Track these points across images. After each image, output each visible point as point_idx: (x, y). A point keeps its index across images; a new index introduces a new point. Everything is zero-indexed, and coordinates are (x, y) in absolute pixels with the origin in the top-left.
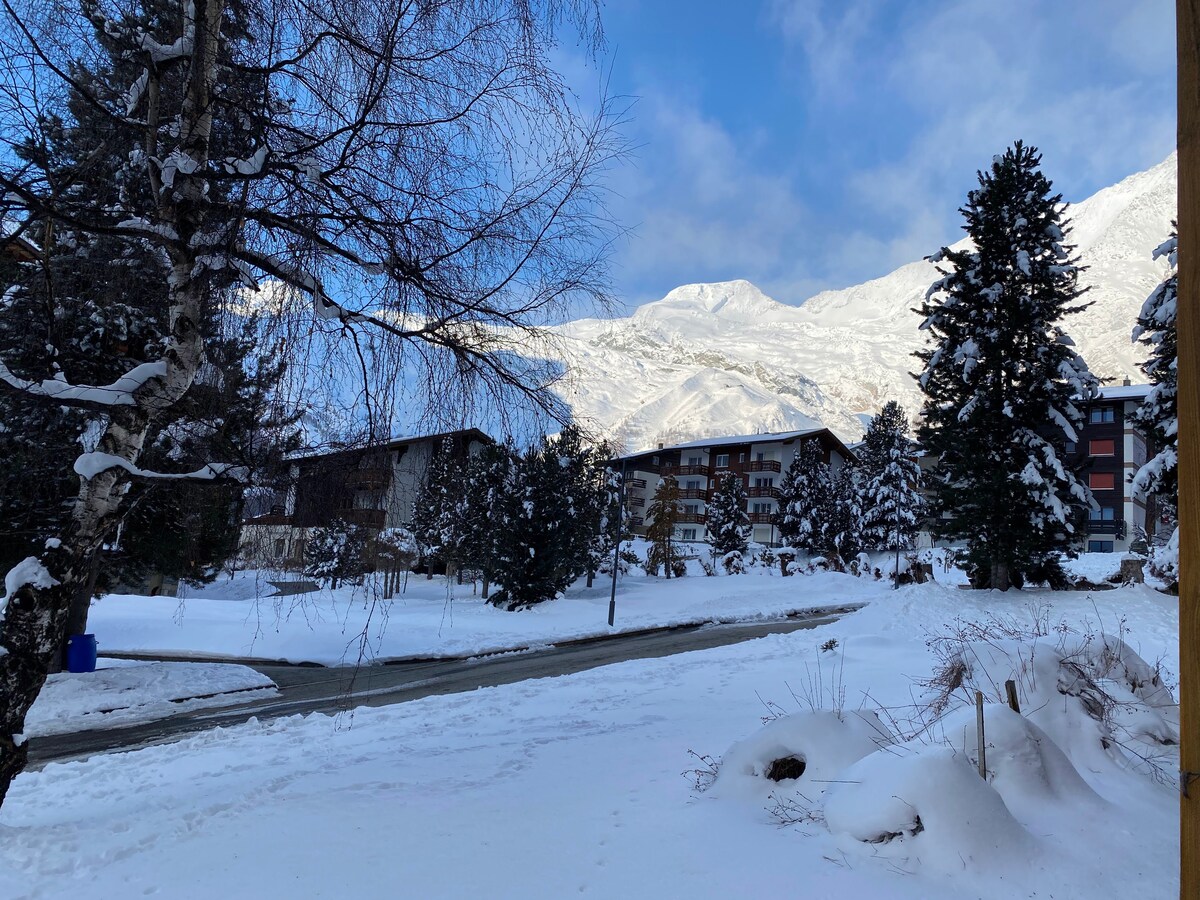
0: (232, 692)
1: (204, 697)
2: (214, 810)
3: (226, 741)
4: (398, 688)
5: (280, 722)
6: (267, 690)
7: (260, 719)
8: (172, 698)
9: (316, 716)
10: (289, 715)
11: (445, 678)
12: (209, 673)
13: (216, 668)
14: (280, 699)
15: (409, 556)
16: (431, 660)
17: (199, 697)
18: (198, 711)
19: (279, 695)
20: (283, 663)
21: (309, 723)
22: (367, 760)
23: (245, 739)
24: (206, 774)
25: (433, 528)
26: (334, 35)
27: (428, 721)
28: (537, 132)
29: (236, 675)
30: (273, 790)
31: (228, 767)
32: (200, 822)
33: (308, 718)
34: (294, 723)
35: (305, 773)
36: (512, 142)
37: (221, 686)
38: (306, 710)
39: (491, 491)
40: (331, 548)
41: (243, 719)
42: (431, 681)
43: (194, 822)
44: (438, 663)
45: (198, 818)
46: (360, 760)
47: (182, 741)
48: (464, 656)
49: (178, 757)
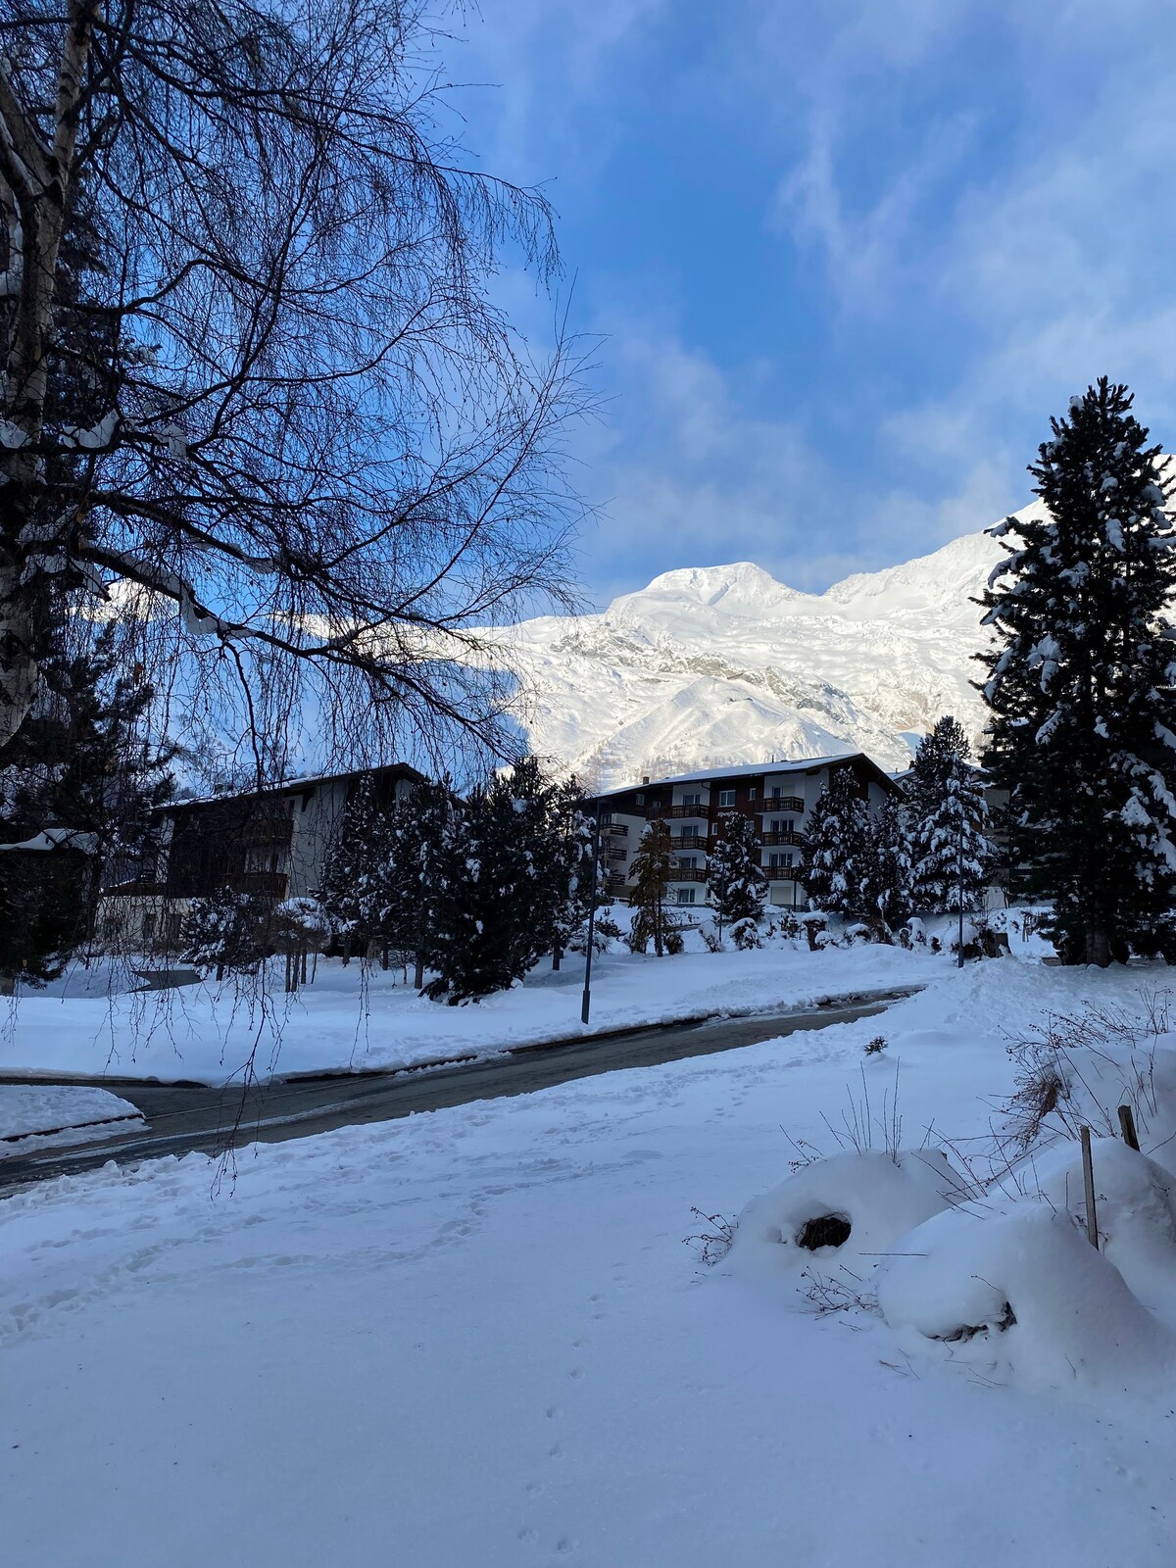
0: (84, 1125)
1: (46, 1133)
2: (54, 1300)
3: (74, 1195)
4: (305, 1114)
5: (147, 1167)
6: (131, 1122)
7: (120, 1162)
8: (3, 1136)
9: (195, 1157)
10: (159, 1156)
11: (366, 1100)
12: (53, 1100)
13: (62, 1093)
14: (148, 1133)
15: (317, 934)
16: (347, 1075)
17: (39, 1134)
18: (38, 1153)
19: (147, 1128)
20: (153, 1083)
21: (185, 1166)
22: (261, 1220)
23: (100, 1192)
24: (46, 1244)
25: (350, 896)
26: (207, 264)
27: (343, 1161)
28: (473, 388)
29: (89, 1102)
30: (133, 1268)
31: (76, 1232)
32: (34, 1318)
33: (185, 1160)
34: (166, 1168)
35: (178, 1242)
36: (441, 401)
37: (70, 1118)
38: (181, 1148)
39: (424, 847)
40: (215, 926)
41: (98, 1162)
42: (348, 1104)
43: (25, 1318)
44: (356, 1080)
45: (30, 1312)
46: (252, 1221)
47: (17, 1196)
48: (392, 1069)
49: (10, 1218)
